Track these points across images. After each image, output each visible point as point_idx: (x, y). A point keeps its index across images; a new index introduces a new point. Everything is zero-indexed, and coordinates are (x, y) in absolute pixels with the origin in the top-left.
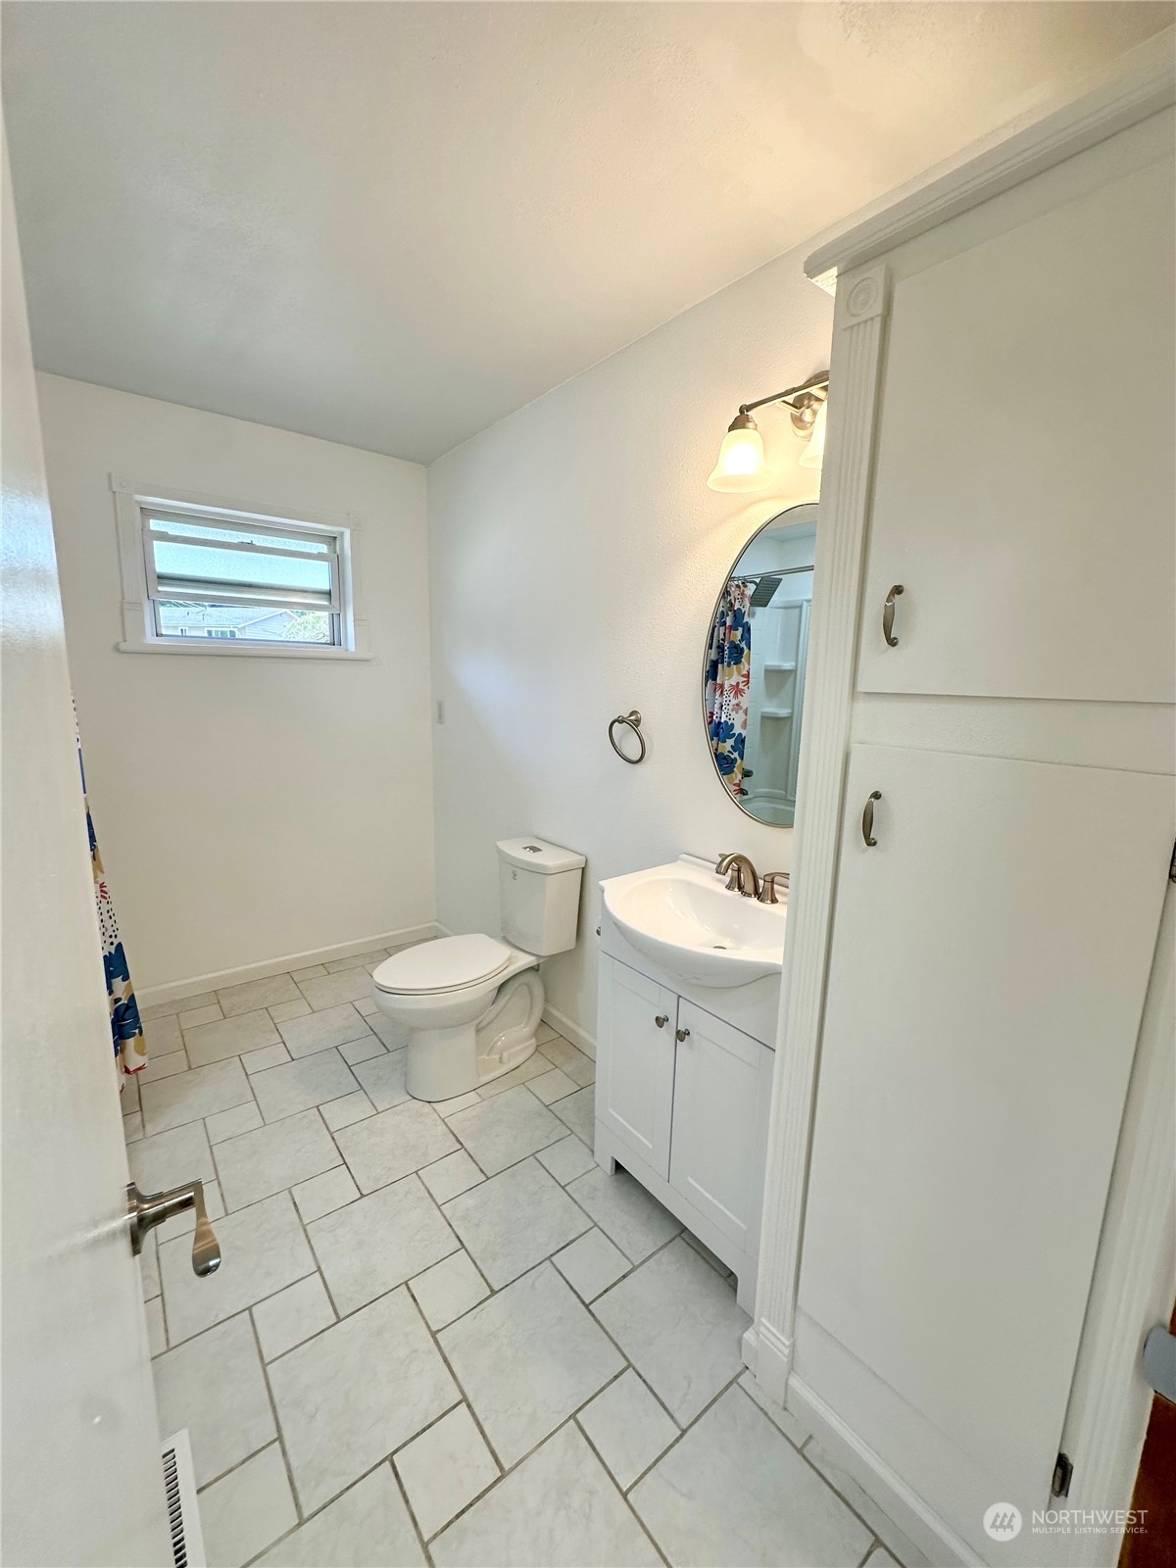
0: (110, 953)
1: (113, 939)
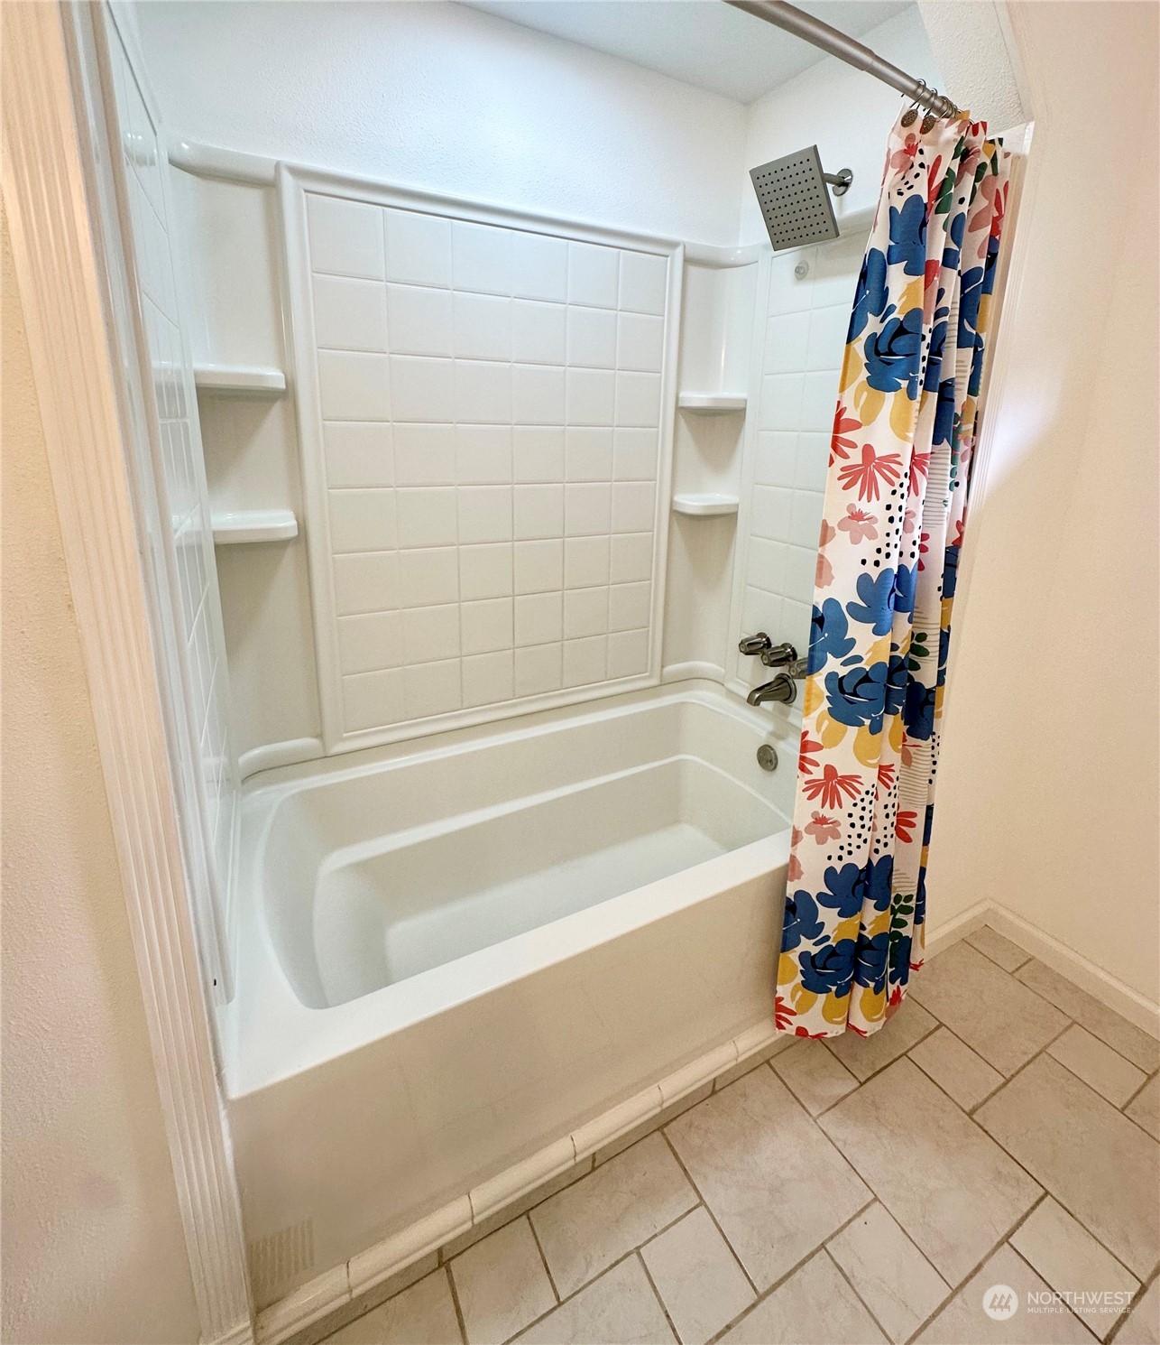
0: (867, 863)
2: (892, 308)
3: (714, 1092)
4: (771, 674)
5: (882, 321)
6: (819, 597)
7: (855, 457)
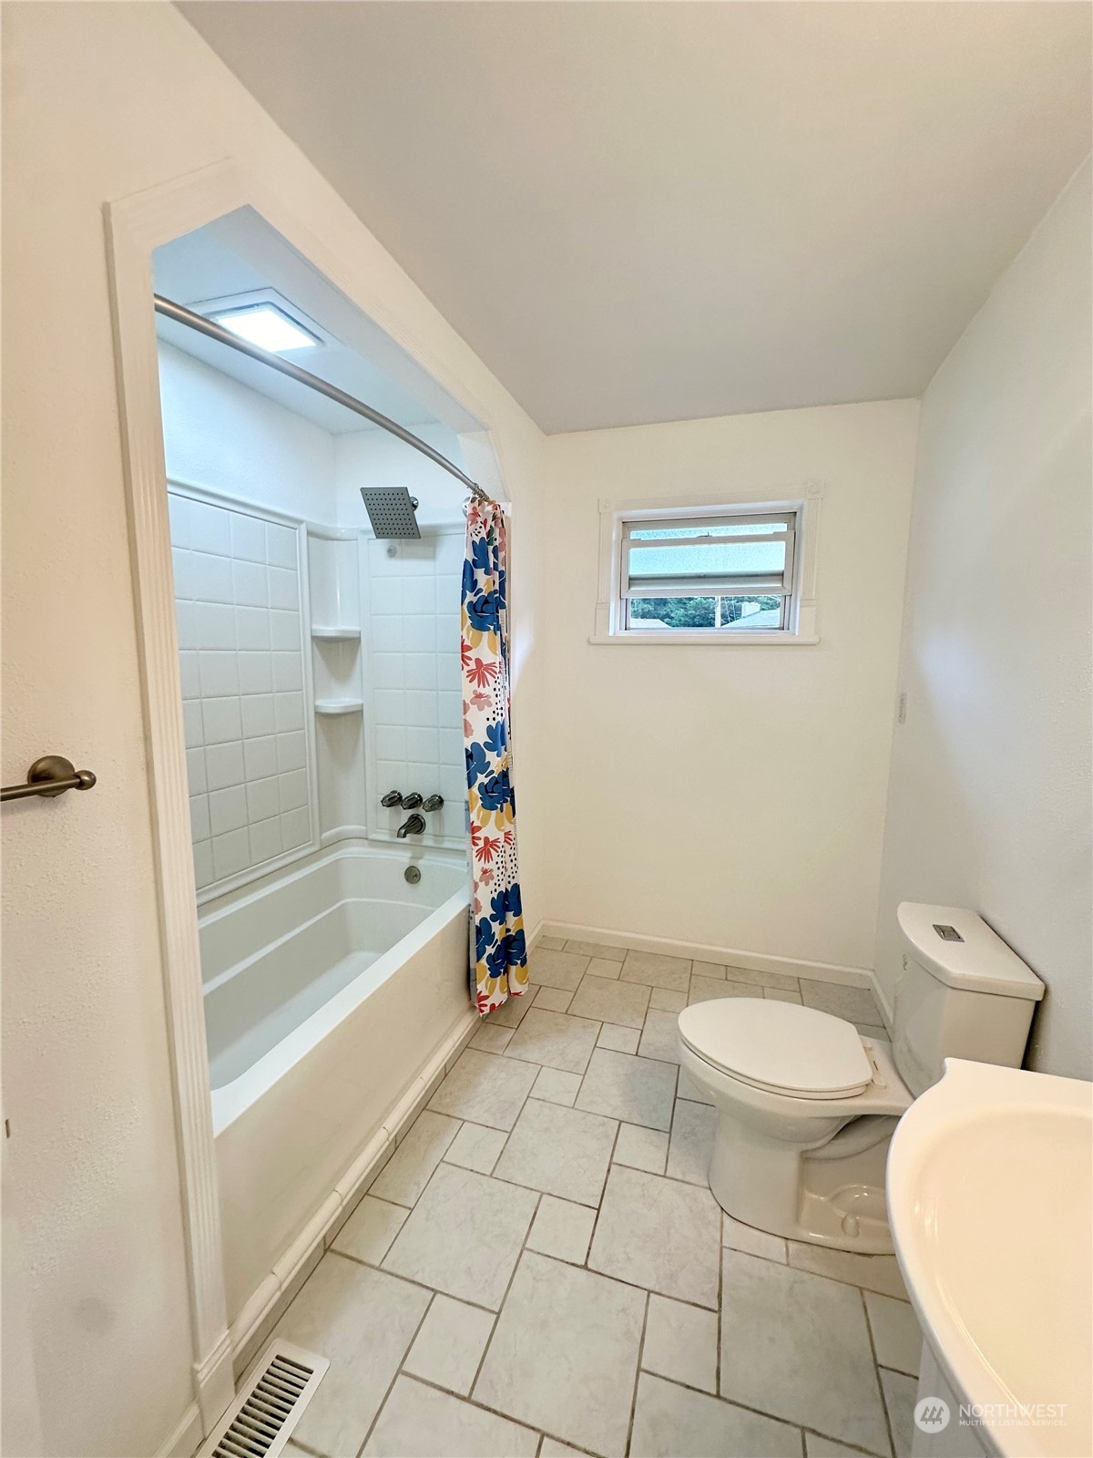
0: (506, 889)
1: (511, 879)
2: (480, 590)
3: (446, 1076)
4: (405, 815)
5: (475, 595)
6: (467, 743)
7: (473, 665)
